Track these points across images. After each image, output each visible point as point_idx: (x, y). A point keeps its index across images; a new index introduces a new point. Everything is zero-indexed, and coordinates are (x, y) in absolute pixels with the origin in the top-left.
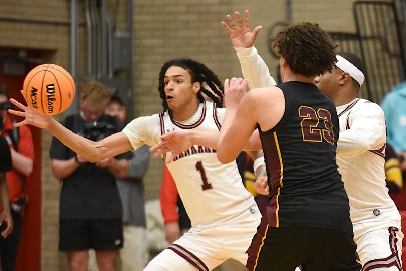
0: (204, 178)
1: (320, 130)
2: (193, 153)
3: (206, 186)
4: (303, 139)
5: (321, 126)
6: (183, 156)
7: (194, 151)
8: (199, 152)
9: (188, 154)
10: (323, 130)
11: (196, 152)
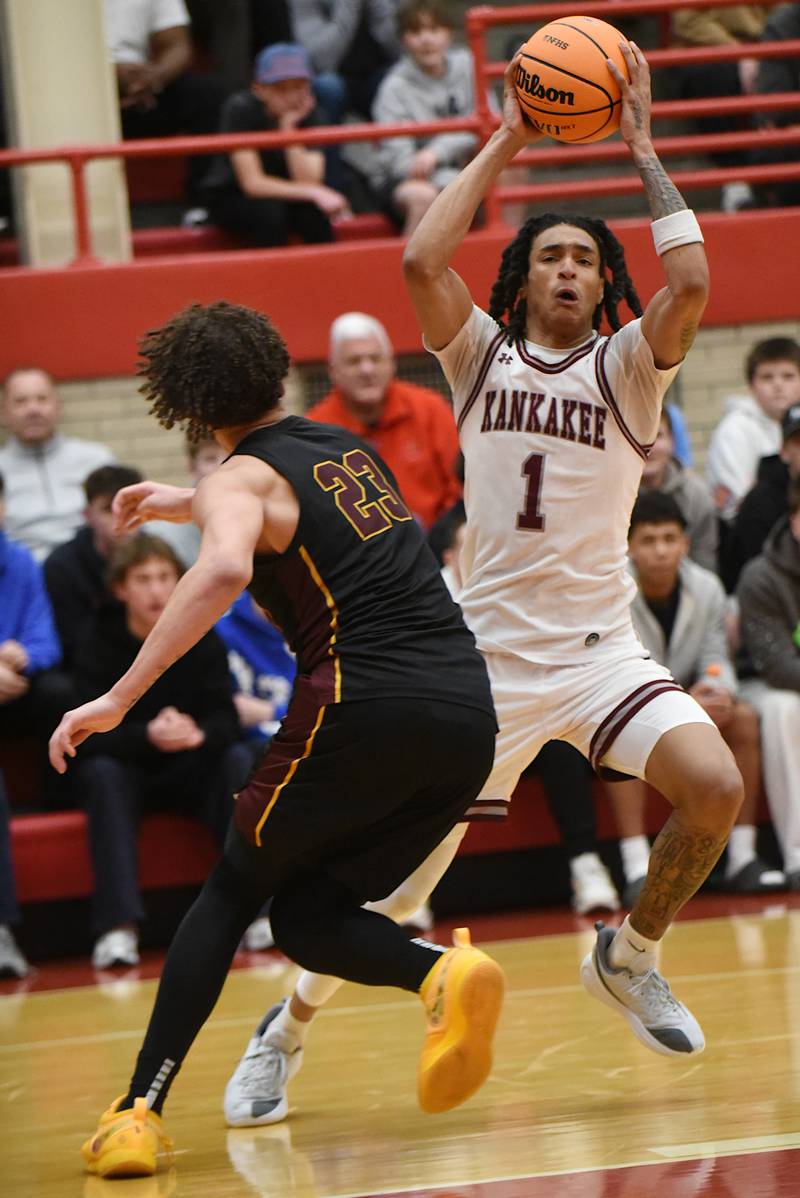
0: (532, 500)
1: (374, 503)
2: (529, 429)
3: (530, 519)
4: (361, 539)
5: (373, 495)
6: (502, 428)
7: (533, 424)
8: (547, 431)
9: (515, 428)
10: (380, 500)
11: (537, 429)
